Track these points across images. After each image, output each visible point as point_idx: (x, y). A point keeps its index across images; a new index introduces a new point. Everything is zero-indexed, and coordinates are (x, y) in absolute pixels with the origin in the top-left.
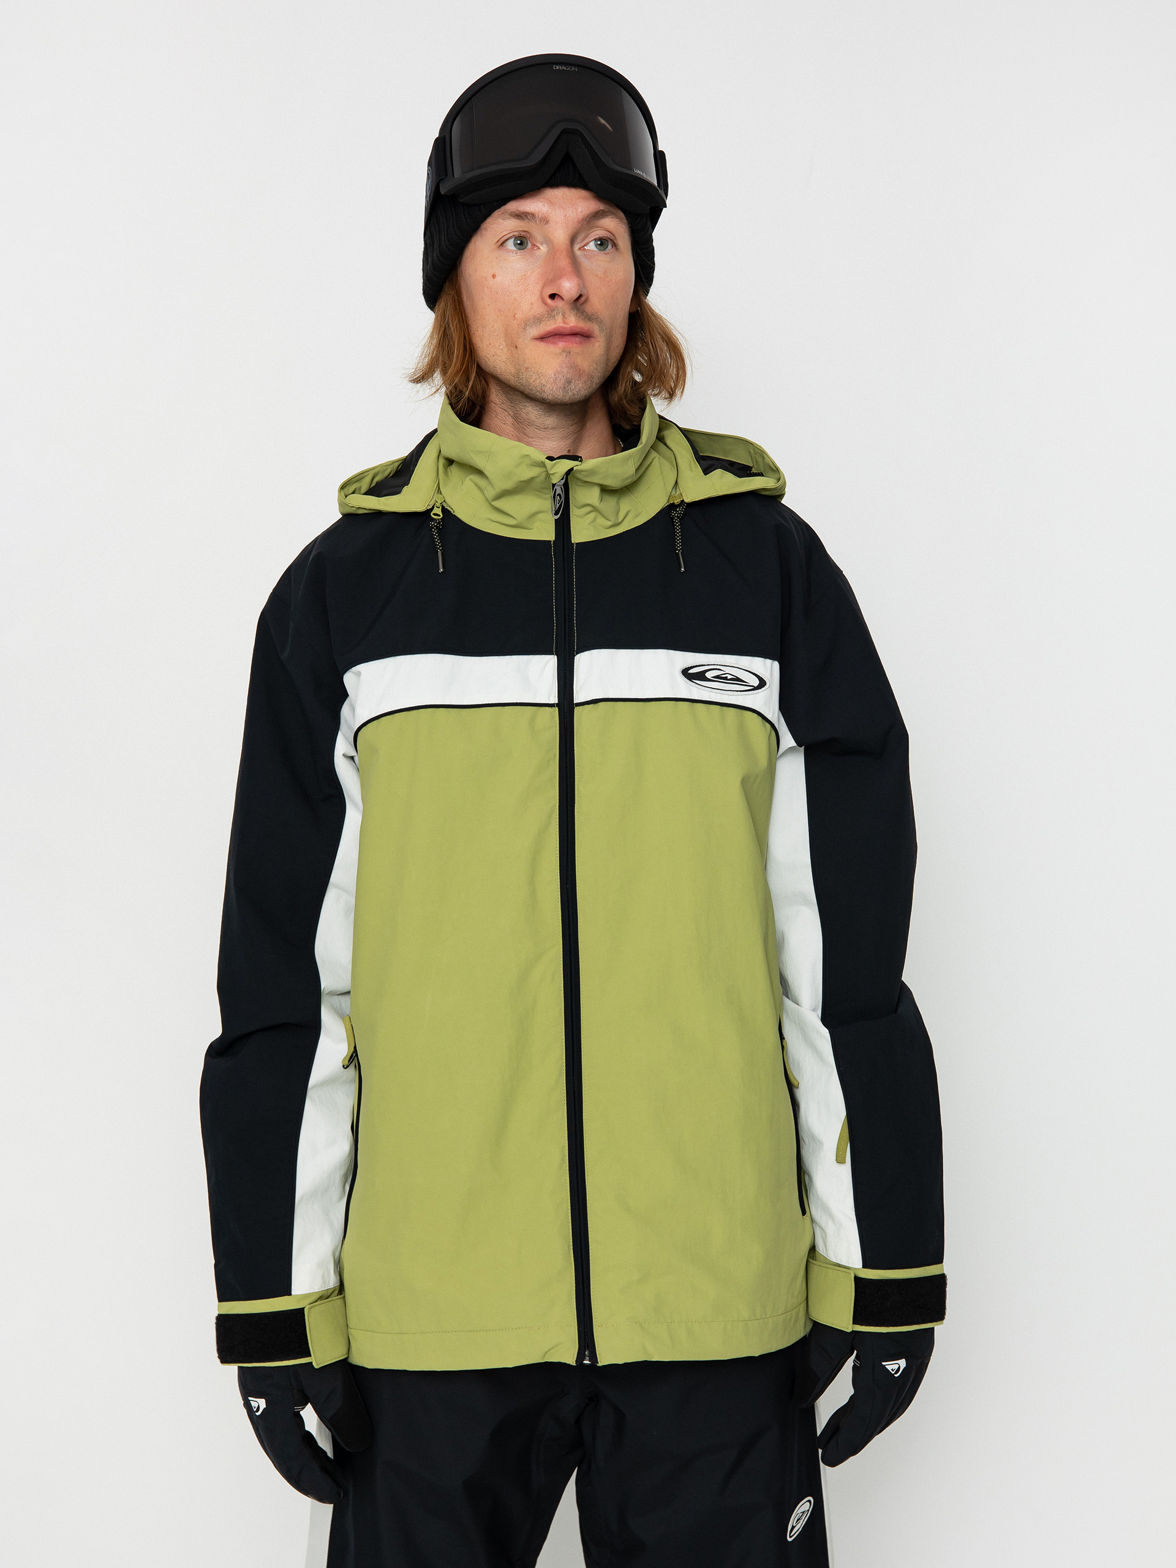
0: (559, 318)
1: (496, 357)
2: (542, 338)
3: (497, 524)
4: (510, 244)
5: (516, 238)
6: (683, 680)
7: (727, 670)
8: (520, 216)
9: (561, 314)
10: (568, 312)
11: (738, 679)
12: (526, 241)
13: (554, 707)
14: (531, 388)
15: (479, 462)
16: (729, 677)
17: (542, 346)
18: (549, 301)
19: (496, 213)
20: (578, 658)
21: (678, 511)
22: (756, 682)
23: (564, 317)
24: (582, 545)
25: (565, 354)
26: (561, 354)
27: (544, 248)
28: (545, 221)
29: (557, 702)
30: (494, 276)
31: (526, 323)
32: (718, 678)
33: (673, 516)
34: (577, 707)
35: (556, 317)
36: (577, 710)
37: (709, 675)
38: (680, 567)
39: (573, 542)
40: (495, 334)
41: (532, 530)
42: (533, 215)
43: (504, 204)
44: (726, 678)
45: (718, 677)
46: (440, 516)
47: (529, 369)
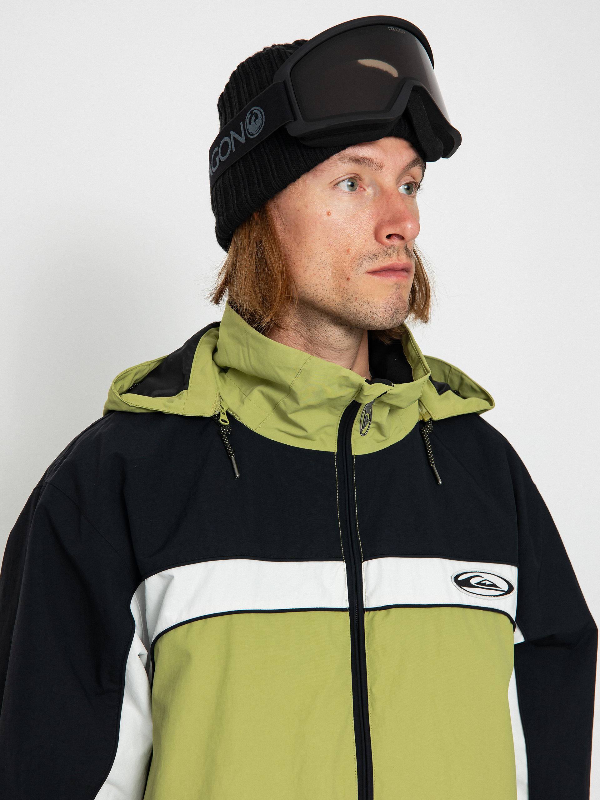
0: (394, 256)
1: (319, 286)
2: (374, 272)
3: (283, 434)
4: (345, 186)
5: (350, 179)
6: (454, 587)
7: (486, 577)
8: (357, 160)
9: (396, 253)
10: (401, 250)
11: (494, 585)
12: (356, 183)
13: (347, 611)
14: (359, 316)
15: (287, 378)
16: (488, 583)
17: (376, 279)
18: (386, 241)
19: (336, 157)
20: (364, 564)
21: (429, 428)
22: (505, 587)
23: (398, 255)
24: (359, 457)
25: (396, 287)
26: (393, 286)
27: (370, 191)
28: (380, 166)
29: (348, 607)
30: (329, 214)
31: (361, 259)
32: (478, 585)
33: (424, 432)
34: (368, 612)
35: (392, 255)
36: (366, 614)
37: (473, 581)
38: (438, 481)
39: (353, 454)
40: (322, 266)
41: (316, 441)
42: (371, 161)
43: (344, 148)
44: (485, 584)
45: (479, 583)
46: (227, 422)
47: (359, 299)
